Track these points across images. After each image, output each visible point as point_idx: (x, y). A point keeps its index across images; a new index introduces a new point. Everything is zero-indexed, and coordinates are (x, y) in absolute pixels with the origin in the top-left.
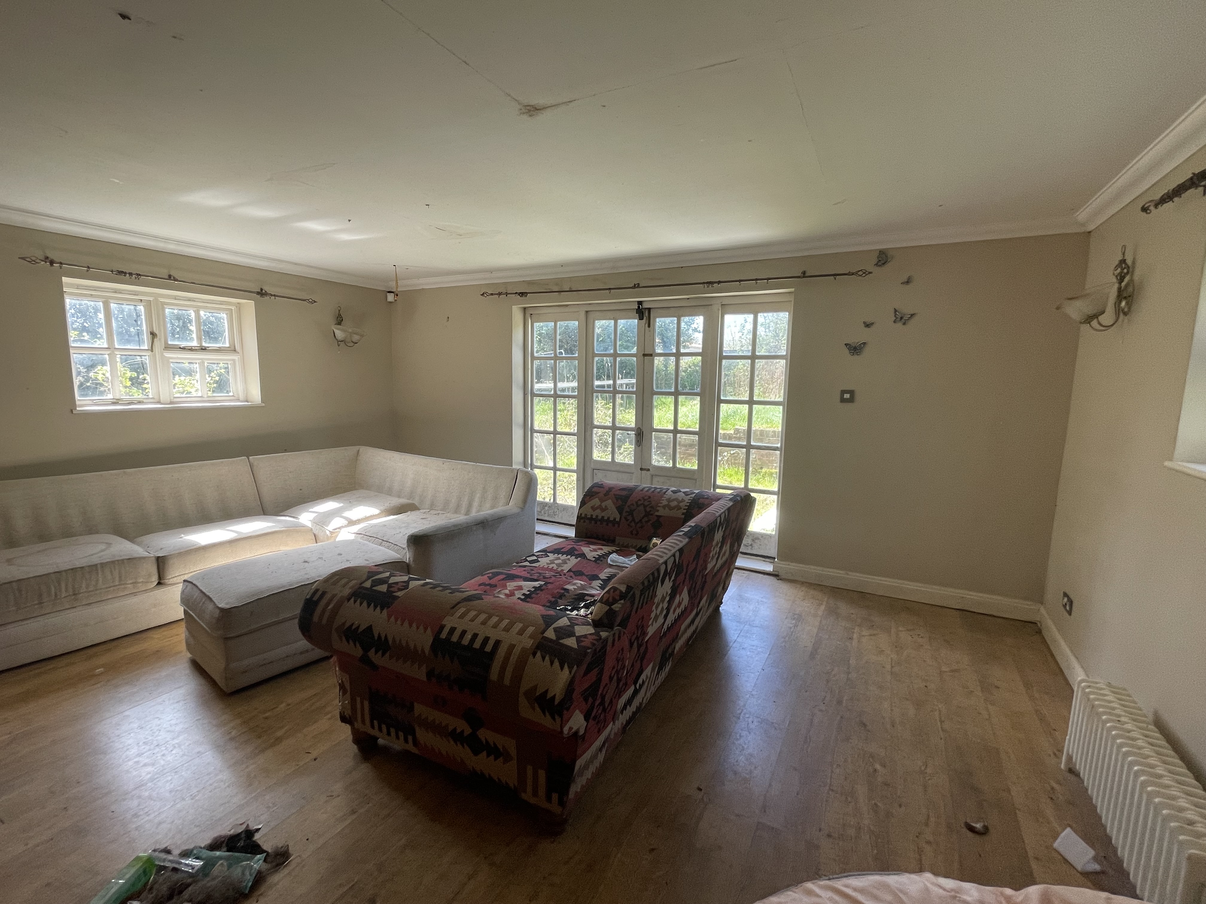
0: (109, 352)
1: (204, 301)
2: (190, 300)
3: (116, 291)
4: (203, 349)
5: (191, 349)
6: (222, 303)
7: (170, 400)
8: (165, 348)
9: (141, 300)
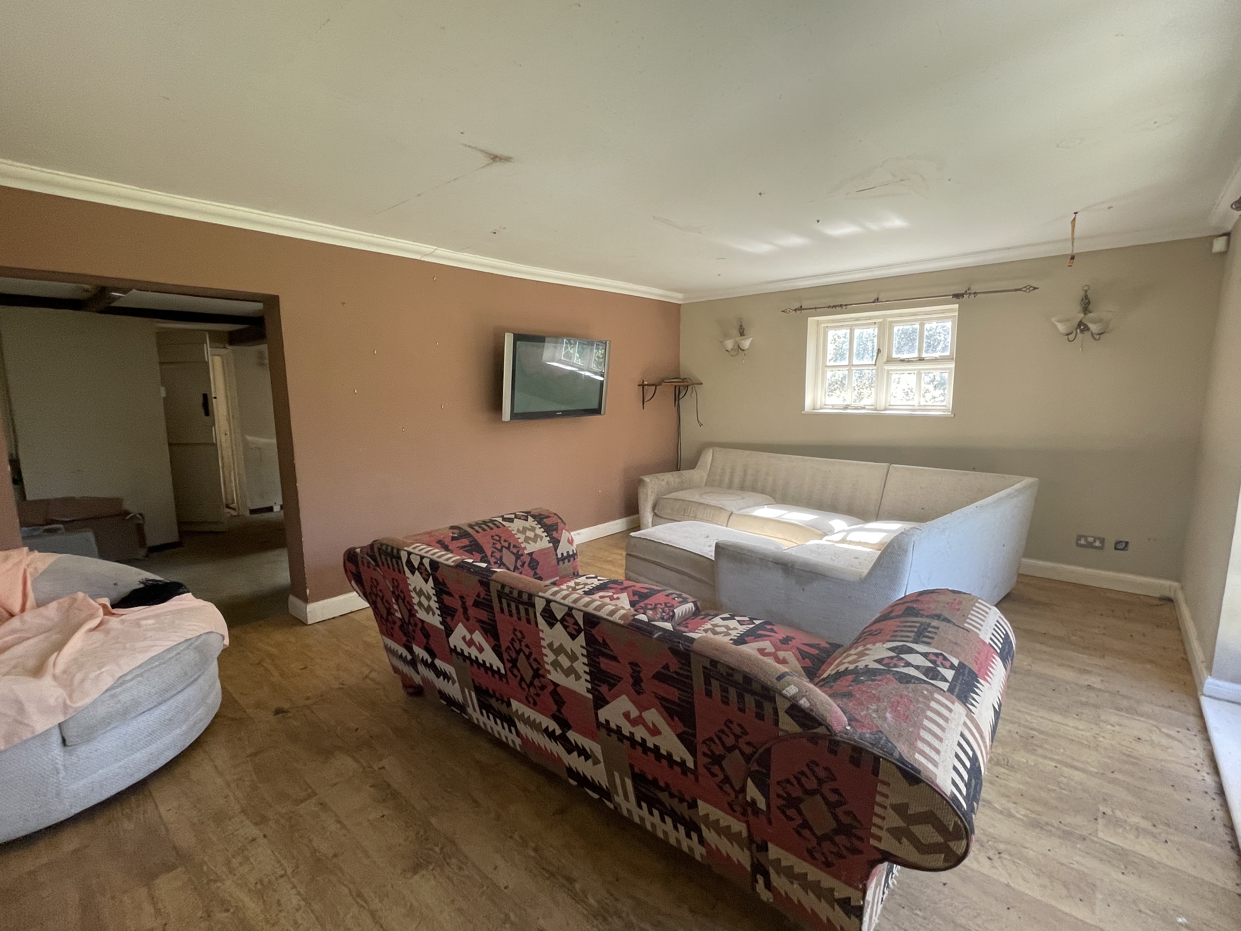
0: (848, 368)
1: (926, 313)
2: (913, 315)
3: (857, 319)
4: (921, 360)
5: (908, 361)
6: (943, 312)
7: (885, 406)
8: (887, 361)
9: (875, 323)
